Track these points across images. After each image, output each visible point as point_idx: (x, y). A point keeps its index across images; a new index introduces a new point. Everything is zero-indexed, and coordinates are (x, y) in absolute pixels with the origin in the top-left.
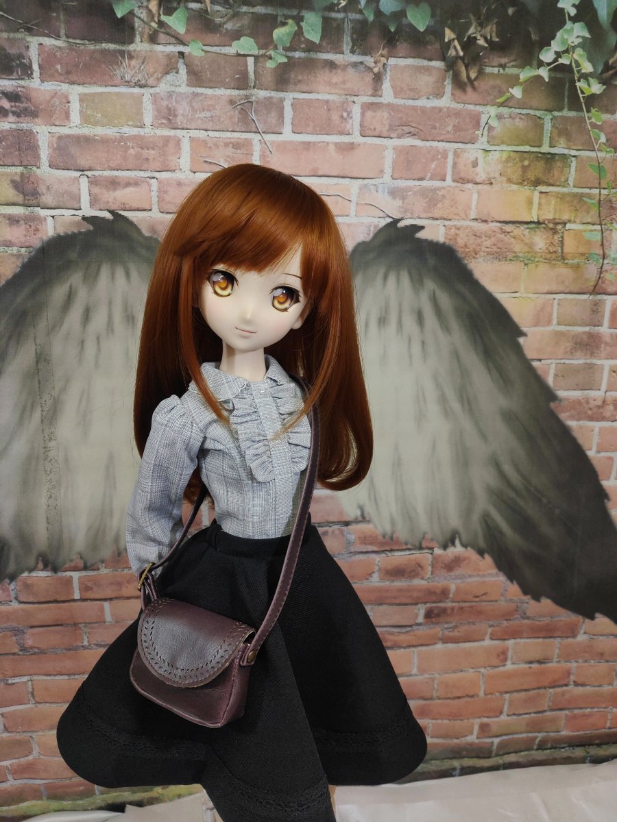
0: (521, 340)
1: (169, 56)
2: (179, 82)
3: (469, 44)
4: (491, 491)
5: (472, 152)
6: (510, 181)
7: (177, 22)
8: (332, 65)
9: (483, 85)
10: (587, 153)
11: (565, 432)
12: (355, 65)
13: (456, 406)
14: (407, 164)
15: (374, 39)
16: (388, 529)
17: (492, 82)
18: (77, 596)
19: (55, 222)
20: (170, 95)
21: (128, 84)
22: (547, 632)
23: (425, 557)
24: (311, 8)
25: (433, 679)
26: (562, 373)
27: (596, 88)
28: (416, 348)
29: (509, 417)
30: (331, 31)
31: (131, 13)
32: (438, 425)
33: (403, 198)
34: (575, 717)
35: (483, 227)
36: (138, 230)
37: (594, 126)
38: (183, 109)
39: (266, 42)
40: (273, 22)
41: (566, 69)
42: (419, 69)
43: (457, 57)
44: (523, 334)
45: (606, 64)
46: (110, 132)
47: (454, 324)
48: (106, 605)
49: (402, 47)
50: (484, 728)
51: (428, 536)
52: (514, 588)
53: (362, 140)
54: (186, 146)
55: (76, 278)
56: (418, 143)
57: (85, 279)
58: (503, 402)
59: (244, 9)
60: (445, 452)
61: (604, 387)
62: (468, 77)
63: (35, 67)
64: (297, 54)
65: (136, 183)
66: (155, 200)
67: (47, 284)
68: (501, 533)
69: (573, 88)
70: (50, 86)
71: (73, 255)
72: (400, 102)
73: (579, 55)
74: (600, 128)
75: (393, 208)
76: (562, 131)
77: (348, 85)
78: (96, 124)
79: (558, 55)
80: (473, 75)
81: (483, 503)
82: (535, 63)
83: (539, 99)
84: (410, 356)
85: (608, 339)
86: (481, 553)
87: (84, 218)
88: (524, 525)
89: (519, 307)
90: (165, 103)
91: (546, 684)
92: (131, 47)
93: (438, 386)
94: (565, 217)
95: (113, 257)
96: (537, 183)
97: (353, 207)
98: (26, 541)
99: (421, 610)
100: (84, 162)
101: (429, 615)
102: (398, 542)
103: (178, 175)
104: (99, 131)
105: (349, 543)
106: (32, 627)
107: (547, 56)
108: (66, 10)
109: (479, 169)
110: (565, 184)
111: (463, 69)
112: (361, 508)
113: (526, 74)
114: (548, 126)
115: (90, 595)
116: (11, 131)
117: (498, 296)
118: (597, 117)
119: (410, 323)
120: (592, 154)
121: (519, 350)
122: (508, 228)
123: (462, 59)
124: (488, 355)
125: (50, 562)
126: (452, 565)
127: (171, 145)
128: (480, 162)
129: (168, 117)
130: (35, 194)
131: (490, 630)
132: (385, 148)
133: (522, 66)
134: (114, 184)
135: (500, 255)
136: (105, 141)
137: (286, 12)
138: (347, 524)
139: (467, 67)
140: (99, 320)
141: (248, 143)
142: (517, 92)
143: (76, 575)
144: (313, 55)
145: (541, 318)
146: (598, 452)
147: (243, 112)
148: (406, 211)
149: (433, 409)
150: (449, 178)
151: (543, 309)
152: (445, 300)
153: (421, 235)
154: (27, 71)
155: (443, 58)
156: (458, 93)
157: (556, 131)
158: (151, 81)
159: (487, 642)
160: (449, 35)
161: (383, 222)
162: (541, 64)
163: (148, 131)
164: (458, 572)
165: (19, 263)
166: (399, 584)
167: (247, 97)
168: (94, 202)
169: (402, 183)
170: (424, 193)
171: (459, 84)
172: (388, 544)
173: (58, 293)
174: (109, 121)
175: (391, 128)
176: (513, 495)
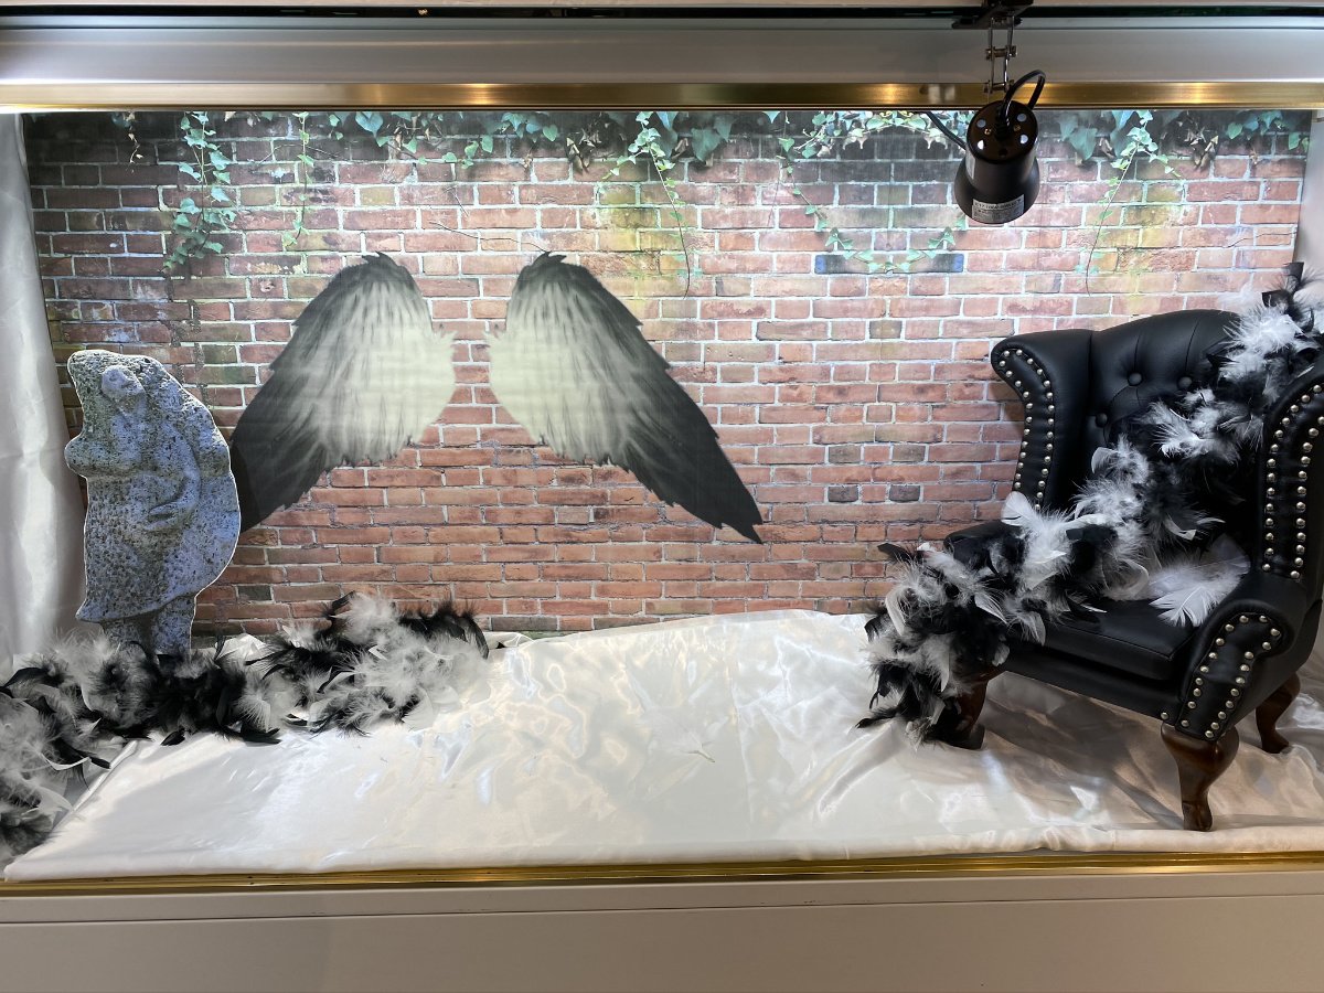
0: (639, 328)
1: (408, 166)
2: (413, 180)
3: (583, 146)
4: (629, 427)
5: (591, 210)
6: (618, 226)
7: (411, 147)
8: (500, 165)
9: (592, 169)
10: (667, 206)
11: (679, 389)
12: (513, 164)
13: (601, 371)
14: (550, 219)
15: (524, 148)
16: (561, 451)
17: (599, 167)
18: (366, 484)
19: (346, 261)
20: (409, 187)
21: (385, 182)
22: (688, 537)
23: (587, 470)
24: (486, 133)
25: (607, 566)
26: (671, 349)
27: (669, 165)
28: (569, 333)
29: (637, 379)
30: (499, 146)
31: (387, 143)
32: (590, 383)
33: (550, 239)
34: (719, 603)
35: (604, 255)
36: (394, 263)
37: (669, 189)
38: (416, 194)
39: (462, 155)
40: (465, 143)
41: (648, 156)
42: (552, 163)
43: (576, 154)
44: (641, 324)
45: (673, 150)
46: (377, 208)
47: (592, 316)
48: (384, 491)
49: (541, 151)
50: (649, 605)
51: (588, 457)
52: (652, 495)
53: (521, 206)
54: (419, 215)
55: (359, 291)
56: (555, 206)
57: (364, 291)
58: (634, 369)
59: (448, 137)
60: (597, 402)
61: (702, 359)
62: (584, 166)
63: (337, 176)
64: (479, 160)
65: (392, 236)
66: (402, 245)
67: (342, 295)
68: (639, 456)
69: (653, 167)
70: (344, 186)
71: (357, 278)
72: (542, 183)
73: (654, 146)
74: (674, 190)
75: (545, 245)
76: (648, 193)
77: (510, 176)
78: (370, 204)
79: (640, 148)
80: (586, 164)
81: (626, 436)
82: (626, 153)
83: (631, 174)
84: (566, 337)
85: (702, 327)
86: (626, 469)
87: (363, 257)
88: (656, 452)
89: (635, 305)
90: (406, 192)
91: (694, 577)
92: (387, 162)
93: (587, 358)
94: (660, 247)
95: (380, 279)
96: (636, 226)
97: (519, 245)
98: (336, 446)
99: (591, 510)
100: (362, 226)
101: (597, 515)
102: (568, 460)
103: (414, 231)
104: (371, 208)
105: (535, 459)
106: (339, 507)
107: (633, 149)
108: (353, 146)
109: (597, 219)
110: (656, 226)
111: (580, 161)
112: (542, 437)
113: (621, 161)
114: (638, 191)
115: (374, 484)
116: (323, 211)
117: (619, 299)
118: (669, 183)
119: (563, 317)
120: (671, 206)
121: (639, 335)
122: (621, 255)
123: (579, 155)
124: (619, 337)
125: (350, 461)
126: (607, 476)
127: (410, 216)
128: (597, 215)
129: (408, 199)
130: (335, 244)
131: (644, 532)
132: (533, 211)
133: (618, 156)
134: (379, 237)
135: (618, 271)
136: (374, 213)
137: (472, 137)
138: (533, 446)
139: (582, 159)
140: (373, 314)
141: (454, 211)
142: (616, 172)
143: (366, 469)
144: (488, 160)
145: (651, 312)
146: (705, 403)
147: (450, 194)
148: (553, 247)
149: (585, 372)
150: (578, 226)
151: (652, 306)
152: (584, 302)
153: (563, 261)
154: (332, 179)
155: (567, 156)
156: (577, 175)
157: (643, 194)
158: (398, 180)
159: (645, 543)
160: (569, 142)
161: (539, 254)
162: (630, 154)
163: (398, 208)
164: (610, 481)
165: (327, 283)
166: (572, 488)
167: (452, 186)
168: (369, 247)
169: (549, 230)
170: (563, 236)
171: (577, 170)
172: (561, 461)
173: (349, 300)
174: (376, 203)
175: (538, 199)
176: (647, 432)
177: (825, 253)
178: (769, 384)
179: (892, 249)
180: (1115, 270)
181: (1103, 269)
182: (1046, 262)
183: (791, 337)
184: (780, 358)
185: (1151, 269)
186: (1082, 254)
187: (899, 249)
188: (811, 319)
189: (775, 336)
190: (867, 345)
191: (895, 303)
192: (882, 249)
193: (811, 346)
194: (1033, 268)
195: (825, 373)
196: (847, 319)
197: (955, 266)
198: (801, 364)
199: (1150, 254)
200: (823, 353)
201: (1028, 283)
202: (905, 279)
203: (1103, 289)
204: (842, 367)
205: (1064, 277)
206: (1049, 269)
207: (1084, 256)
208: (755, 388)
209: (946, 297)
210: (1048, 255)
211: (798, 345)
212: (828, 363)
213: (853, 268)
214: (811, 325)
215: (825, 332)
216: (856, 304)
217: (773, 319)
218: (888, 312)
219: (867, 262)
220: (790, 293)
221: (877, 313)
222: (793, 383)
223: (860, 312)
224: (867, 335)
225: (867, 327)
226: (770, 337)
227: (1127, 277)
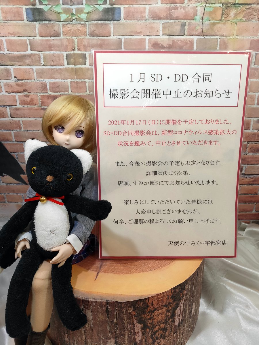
177: (31, 7)
178: (12, 94)
179: (74, 4)
180: (221, 20)
181: (213, 19)
182: (175, 14)
183: (19, 64)
184: (15, 77)
185: (244, 19)
186: (199, 8)
187: (78, 4)
188: (29, 52)
189: (9, 63)
190: (67, 70)
191: (80, 41)
192: (67, 4)
193: (32, 69)
194: (167, 18)
195: (44, 87)
196: (52, 52)
197: (116, 16)
198: (28, 81)
199: (244, 8)
200: (41, 74)
201: (164, 28)
202: (85, 25)
203: (213, 34)
204: (54, 83)
205: (187, 24)
206: (177, 18)
207: (200, 10)
208: (4, 96)
209: (112, 37)
210: (176, 8)
211: (24, 69)
212: (45, 81)
213: (51, 17)
214: (30, 56)
215: (40, 61)
216: (56, 42)
217: (6, 52)
218: (77, 47)
219: (59, 13)
220: (13, 35)
221: (70, 48)
222: (26, 93)
223: (59, 48)
224: (66, 63)
225: (65, 57)
226: (7, 64)
227: (228, 25)
